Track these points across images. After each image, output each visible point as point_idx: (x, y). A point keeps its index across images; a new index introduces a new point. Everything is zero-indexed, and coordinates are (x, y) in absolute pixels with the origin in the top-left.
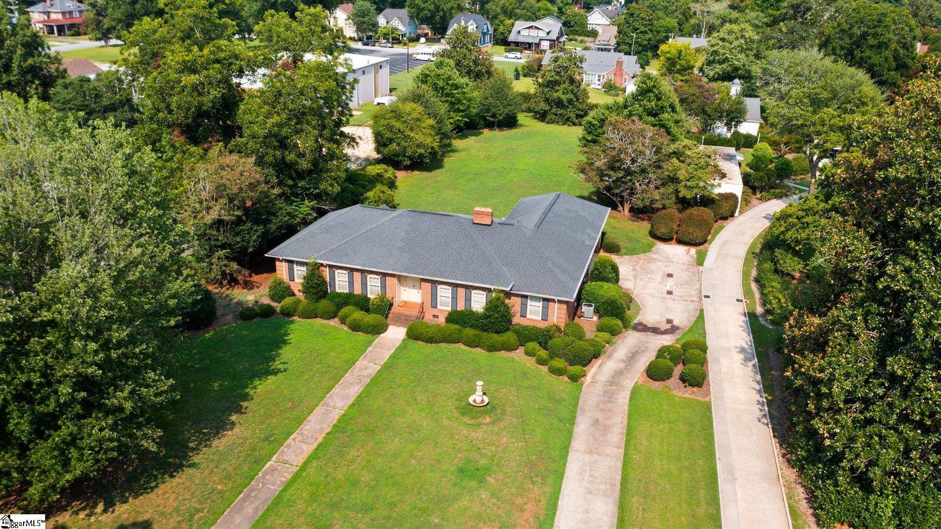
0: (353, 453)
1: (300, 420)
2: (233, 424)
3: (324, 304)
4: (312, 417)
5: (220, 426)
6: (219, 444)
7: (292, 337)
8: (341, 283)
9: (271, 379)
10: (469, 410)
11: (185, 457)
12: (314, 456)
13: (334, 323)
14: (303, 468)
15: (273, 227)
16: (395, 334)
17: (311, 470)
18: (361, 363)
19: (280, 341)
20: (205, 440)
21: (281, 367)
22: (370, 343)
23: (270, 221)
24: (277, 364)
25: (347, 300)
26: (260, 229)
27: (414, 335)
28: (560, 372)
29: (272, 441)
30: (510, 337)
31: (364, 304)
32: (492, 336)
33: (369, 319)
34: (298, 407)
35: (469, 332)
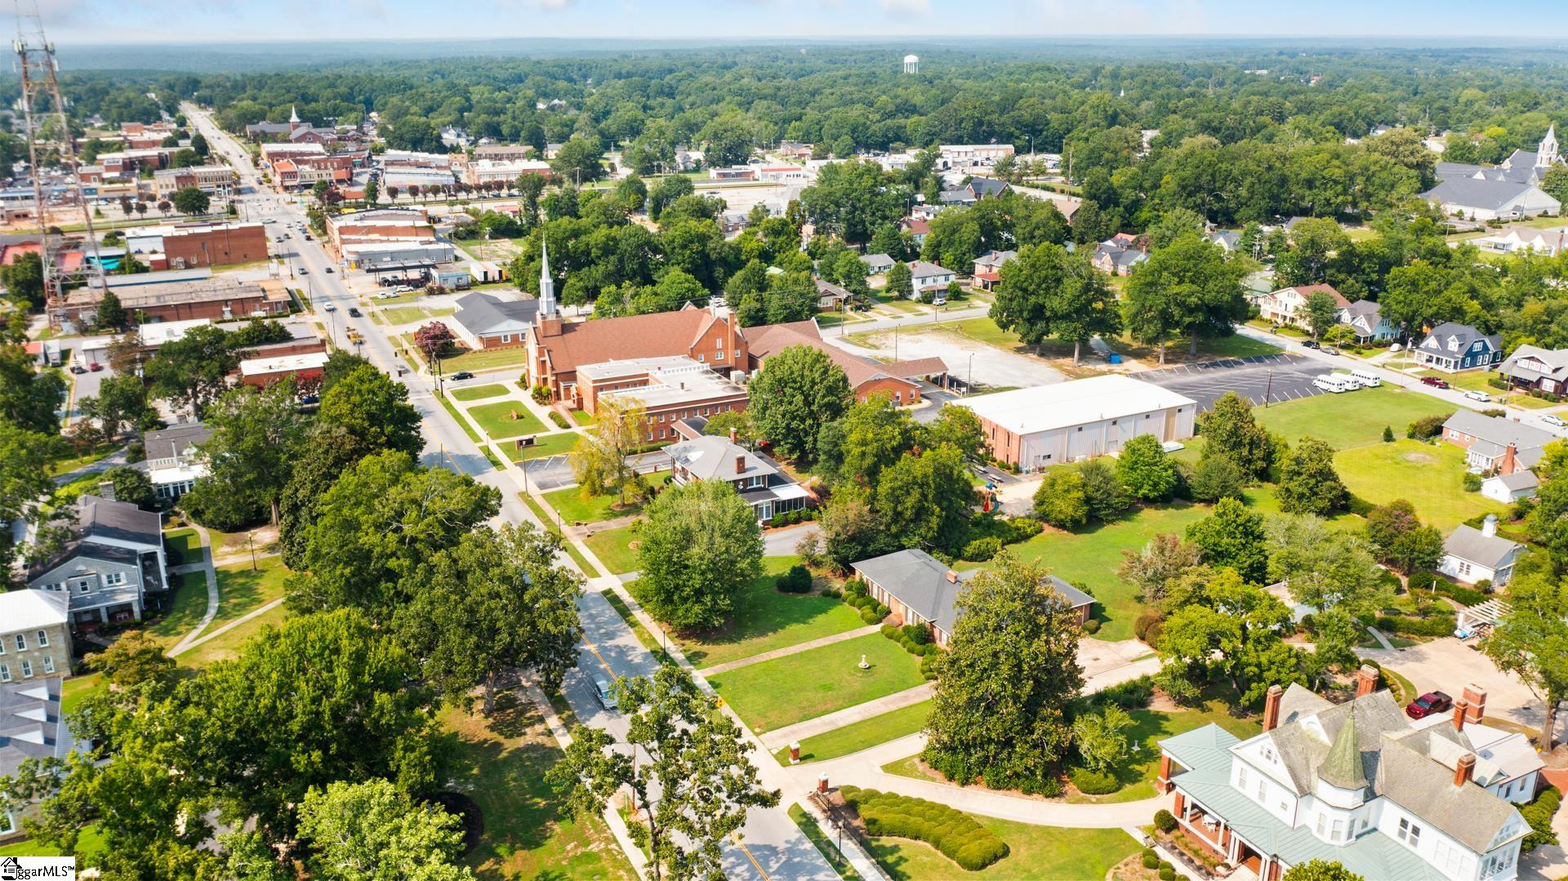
0: (796, 663)
1: (792, 644)
2: (768, 635)
3: (860, 600)
4: (797, 645)
5: (763, 634)
6: (755, 640)
7: (831, 612)
8: (874, 592)
9: (801, 625)
10: (857, 669)
11: (740, 639)
12: (781, 658)
13: (858, 611)
14: (772, 660)
15: (870, 549)
16: (877, 628)
19: (824, 611)
20: (751, 637)
21: (811, 622)
22: (861, 626)
24: (810, 620)
25: (870, 601)
26: (860, 549)
27: (883, 631)
28: (923, 672)
29: (773, 647)
30: (920, 648)
31: (875, 606)
32: (912, 644)
33: (870, 614)
34: (797, 640)
35: (905, 638)
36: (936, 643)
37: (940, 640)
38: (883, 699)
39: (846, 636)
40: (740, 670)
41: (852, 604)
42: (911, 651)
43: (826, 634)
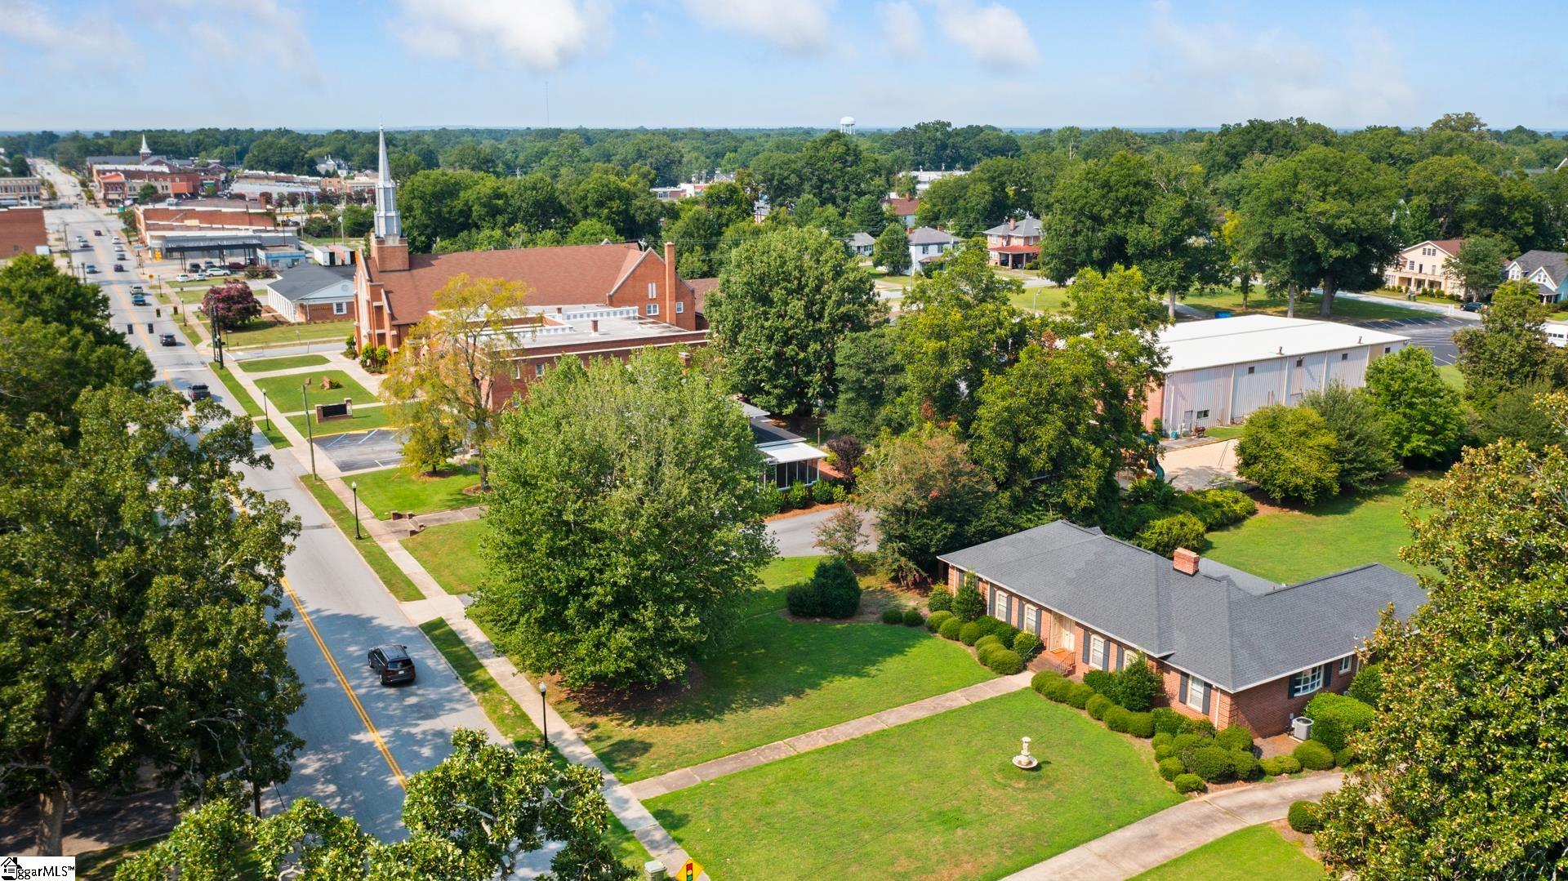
0: (857, 761)
1: (840, 721)
2: (783, 703)
3: (970, 627)
4: (853, 723)
5: (771, 700)
6: (756, 713)
8: (1000, 608)
9: (855, 679)
10: (1008, 770)
11: (721, 712)
12: (821, 752)
13: (970, 650)
14: (800, 756)
16: (1024, 680)
17: (806, 760)
18: (957, 694)
19: (897, 650)
20: (749, 704)
21: (873, 672)
22: (985, 679)
23: (969, 523)
24: (872, 670)
25: (994, 628)
26: (951, 527)
27: (1038, 687)
28: (1168, 775)
29: (799, 727)
30: (1140, 718)
31: (1008, 637)
32: (1120, 711)
33: (1001, 653)
34: (851, 709)
35: (1097, 699)
36: (1176, 706)
37: (1183, 701)
39: (958, 699)
40: (728, 780)
41: (953, 635)
42: (1118, 726)
43: (913, 695)
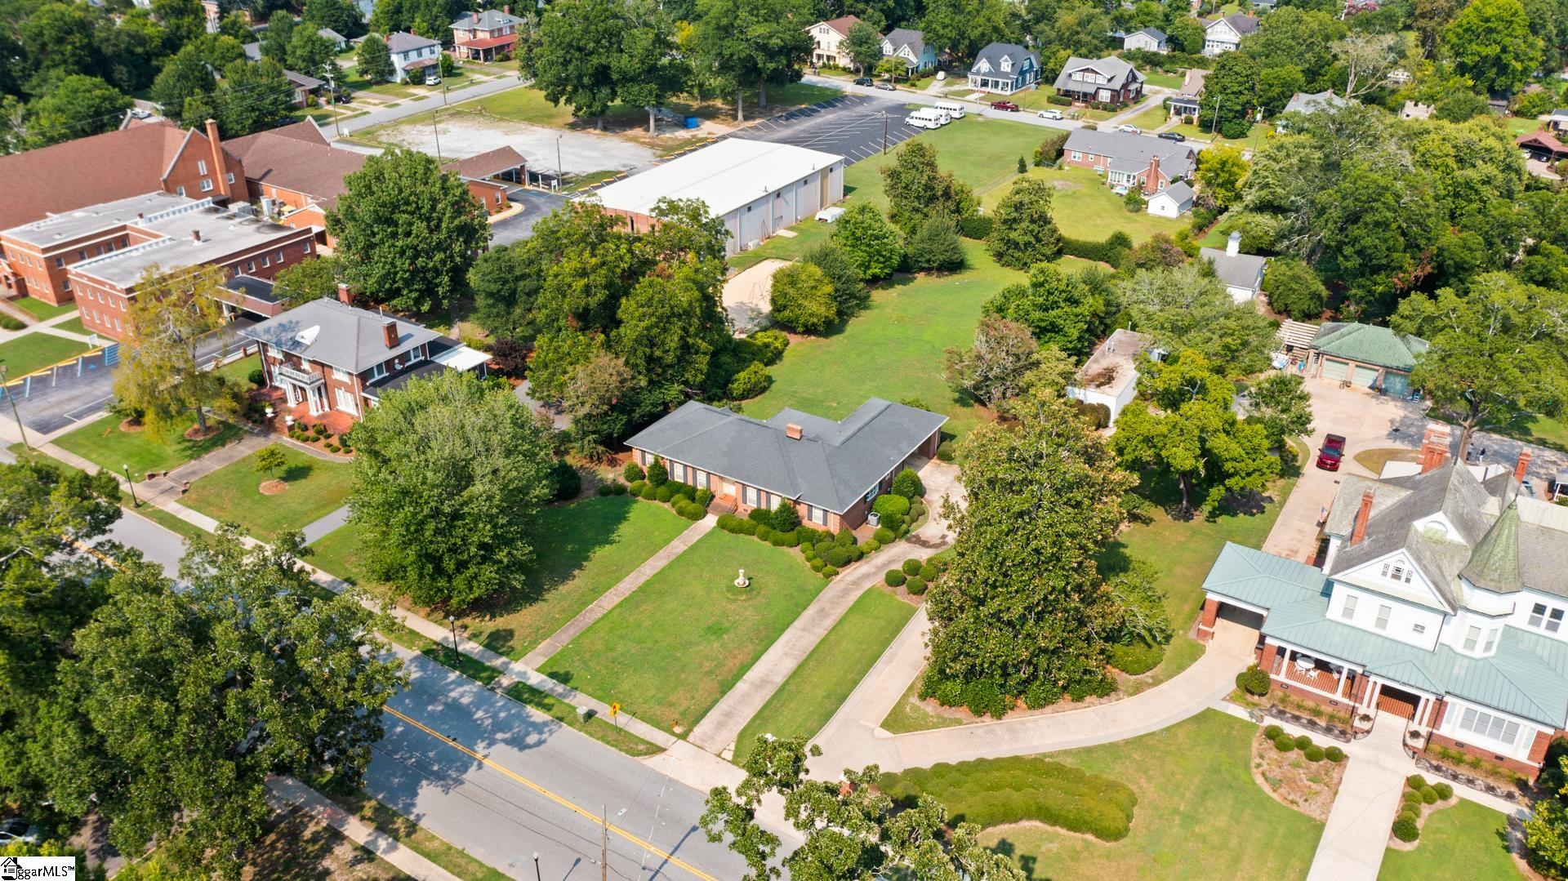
0: (645, 607)
1: (618, 580)
2: (574, 576)
3: (662, 490)
4: (627, 579)
5: (566, 576)
7: (632, 515)
8: (678, 475)
9: (607, 547)
10: (732, 589)
11: (541, 594)
12: (620, 605)
13: (667, 506)
14: (610, 612)
15: (636, 416)
16: (710, 521)
17: (615, 614)
18: (675, 542)
19: (621, 517)
20: (555, 585)
21: (617, 539)
22: (687, 527)
23: (634, 411)
24: (614, 536)
25: (680, 488)
26: (625, 418)
27: (722, 525)
28: (817, 569)
29: (596, 592)
30: (790, 536)
31: (691, 493)
32: (779, 534)
33: (692, 507)
34: (620, 570)
35: (762, 528)
36: (805, 522)
37: (810, 519)
38: (798, 623)
39: (678, 546)
40: (576, 640)
41: (651, 497)
42: (776, 543)
43: (652, 550)
